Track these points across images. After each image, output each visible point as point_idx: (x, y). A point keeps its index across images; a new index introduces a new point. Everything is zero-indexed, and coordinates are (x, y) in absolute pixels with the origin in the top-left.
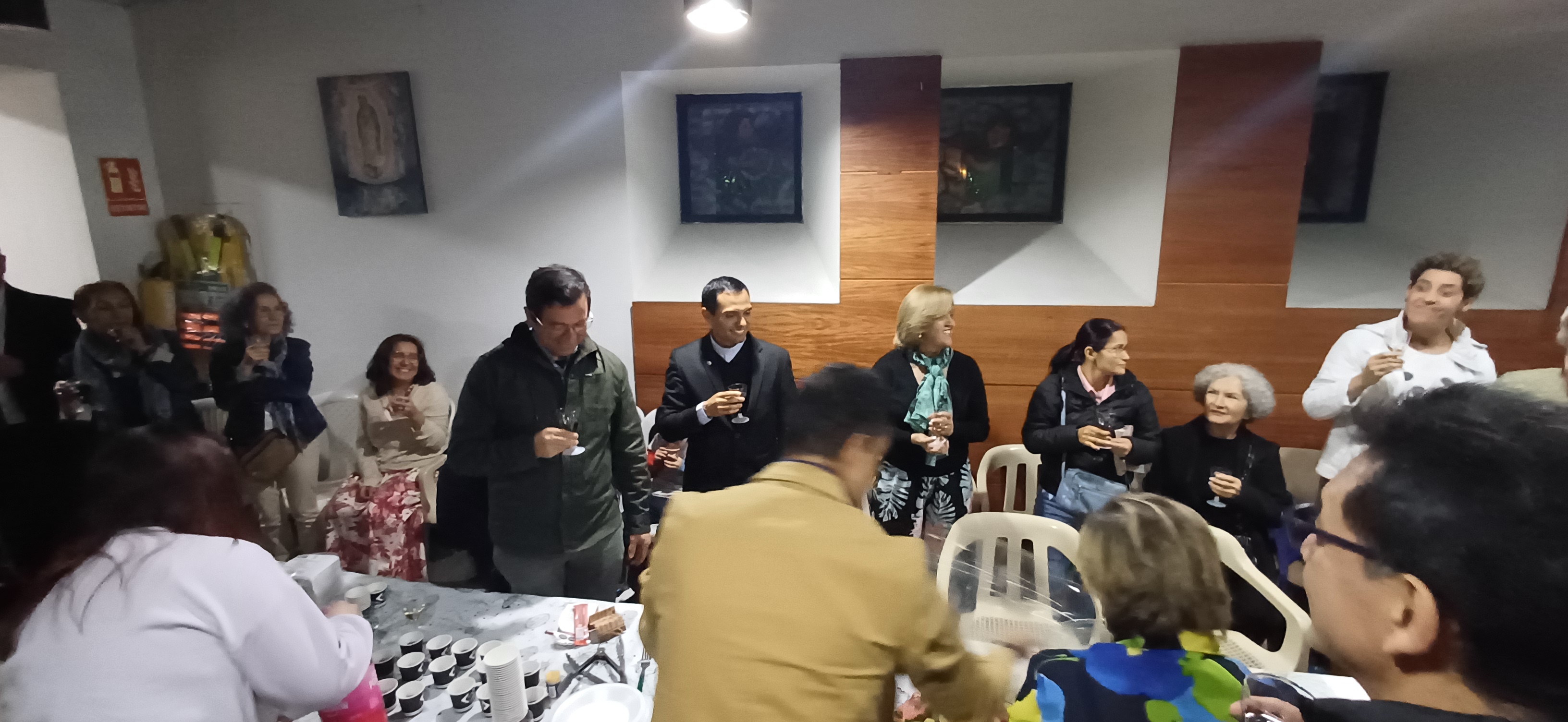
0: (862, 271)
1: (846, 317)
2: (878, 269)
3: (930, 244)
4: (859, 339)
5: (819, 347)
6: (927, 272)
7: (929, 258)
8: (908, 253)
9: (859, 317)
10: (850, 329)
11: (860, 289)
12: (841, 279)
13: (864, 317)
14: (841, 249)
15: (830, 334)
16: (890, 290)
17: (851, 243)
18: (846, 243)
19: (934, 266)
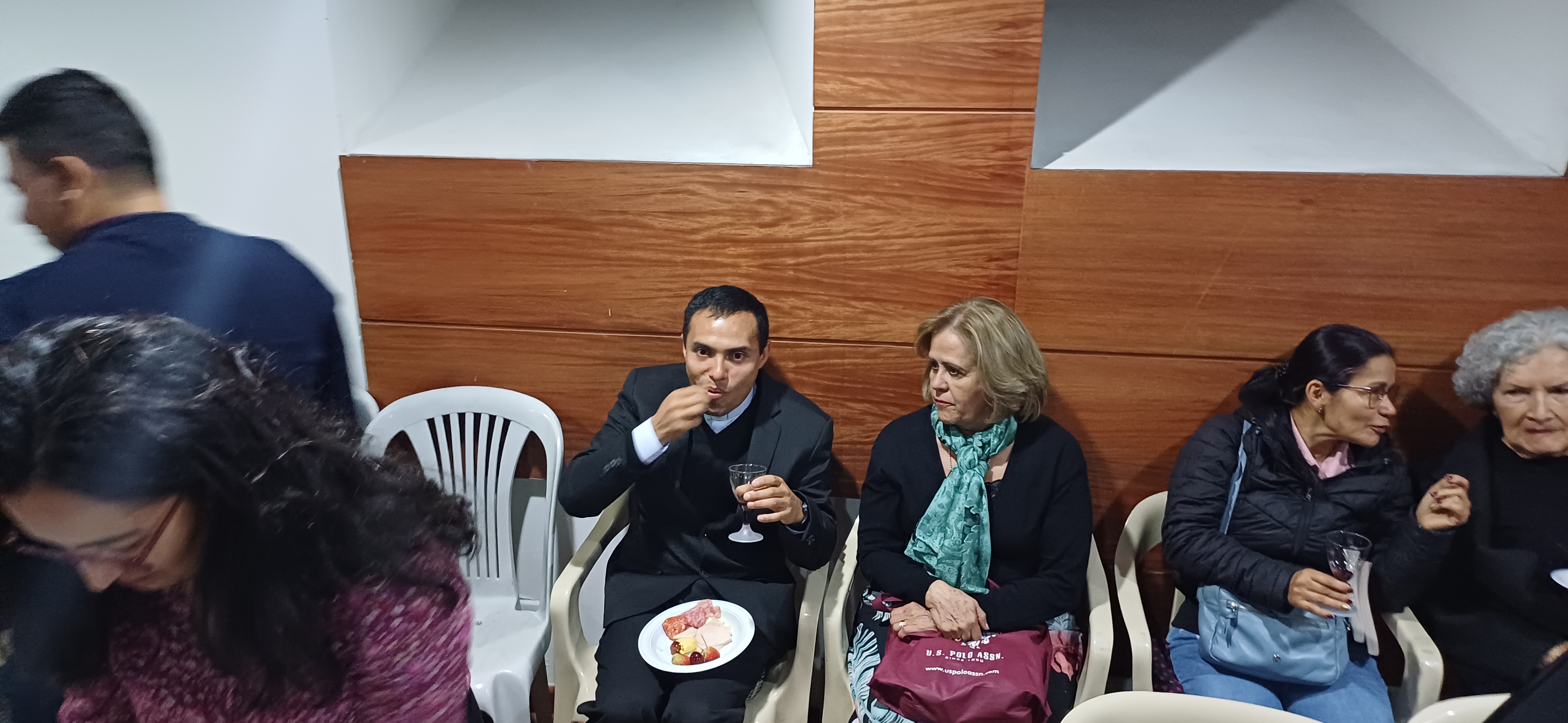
0: (868, 89)
1: (827, 197)
2: (903, 84)
3: (1030, 22)
4: (855, 248)
5: (764, 267)
6: (1019, 92)
7: (1025, 57)
8: (975, 45)
9: (859, 198)
10: (835, 225)
11: (857, 135)
12: (816, 108)
13: (866, 199)
14: (816, 36)
15: (791, 236)
16: (930, 137)
17: (842, 21)
18: (829, 22)
19: (1036, 76)
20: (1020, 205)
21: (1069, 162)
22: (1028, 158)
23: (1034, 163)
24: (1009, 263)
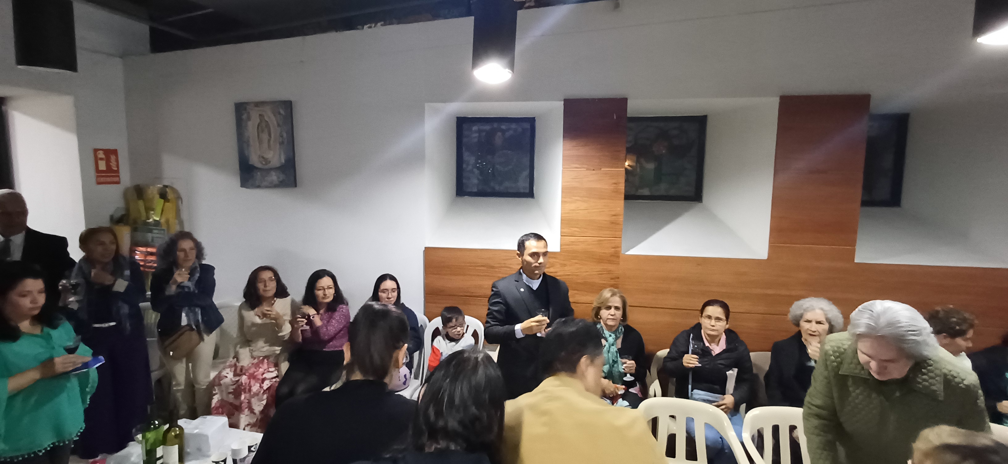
0: (576, 231)
1: (564, 260)
2: (585, 230)
3: (620, 215)
4: (572, 275)
6: (617, 233)
7: (618, 224)
8: (606, 221)
9: (573, 261)
10: (566, 268)
11: (573, 243)
12: (561, 236)
13: (576, 261)
14: (561, 216)
16: (593, 244)
17: (568, 213)
18: (565, 213)
19: (622, 229)
20: (619, 264)
21: (633, 252)
22: (621, 251)
23: (622, 252)
24: (617, 280)
